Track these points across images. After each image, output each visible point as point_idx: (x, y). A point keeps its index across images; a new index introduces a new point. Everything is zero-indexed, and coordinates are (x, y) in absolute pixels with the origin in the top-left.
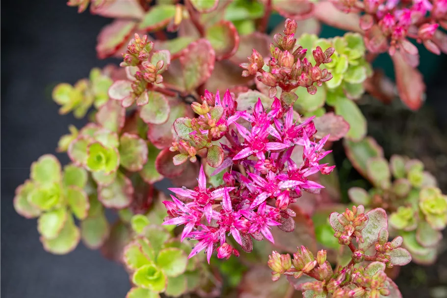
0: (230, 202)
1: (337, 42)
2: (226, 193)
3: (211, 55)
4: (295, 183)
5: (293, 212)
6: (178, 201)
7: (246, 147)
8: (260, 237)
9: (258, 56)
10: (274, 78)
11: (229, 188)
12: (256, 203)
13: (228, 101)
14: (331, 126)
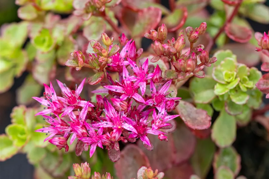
0: (86, 114)
1: (242, 68)
2: (87, 106)
3: (156, 21)
4: (132, 129)
5: (118, 147)
6: (53, 90)
7: (120, 86)
8: (86, 149)
9: (163, 29)
10: (161, 49)
11: (91, 104)
12: (99, 125)
13: (131, 49)
14: (199, 119)
